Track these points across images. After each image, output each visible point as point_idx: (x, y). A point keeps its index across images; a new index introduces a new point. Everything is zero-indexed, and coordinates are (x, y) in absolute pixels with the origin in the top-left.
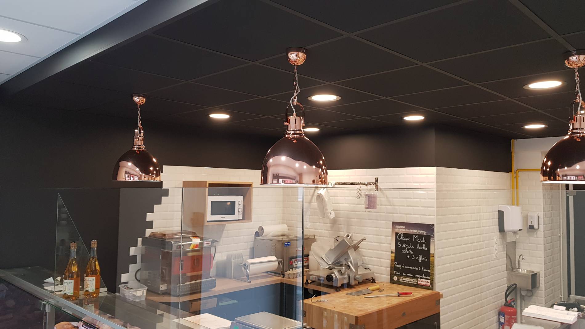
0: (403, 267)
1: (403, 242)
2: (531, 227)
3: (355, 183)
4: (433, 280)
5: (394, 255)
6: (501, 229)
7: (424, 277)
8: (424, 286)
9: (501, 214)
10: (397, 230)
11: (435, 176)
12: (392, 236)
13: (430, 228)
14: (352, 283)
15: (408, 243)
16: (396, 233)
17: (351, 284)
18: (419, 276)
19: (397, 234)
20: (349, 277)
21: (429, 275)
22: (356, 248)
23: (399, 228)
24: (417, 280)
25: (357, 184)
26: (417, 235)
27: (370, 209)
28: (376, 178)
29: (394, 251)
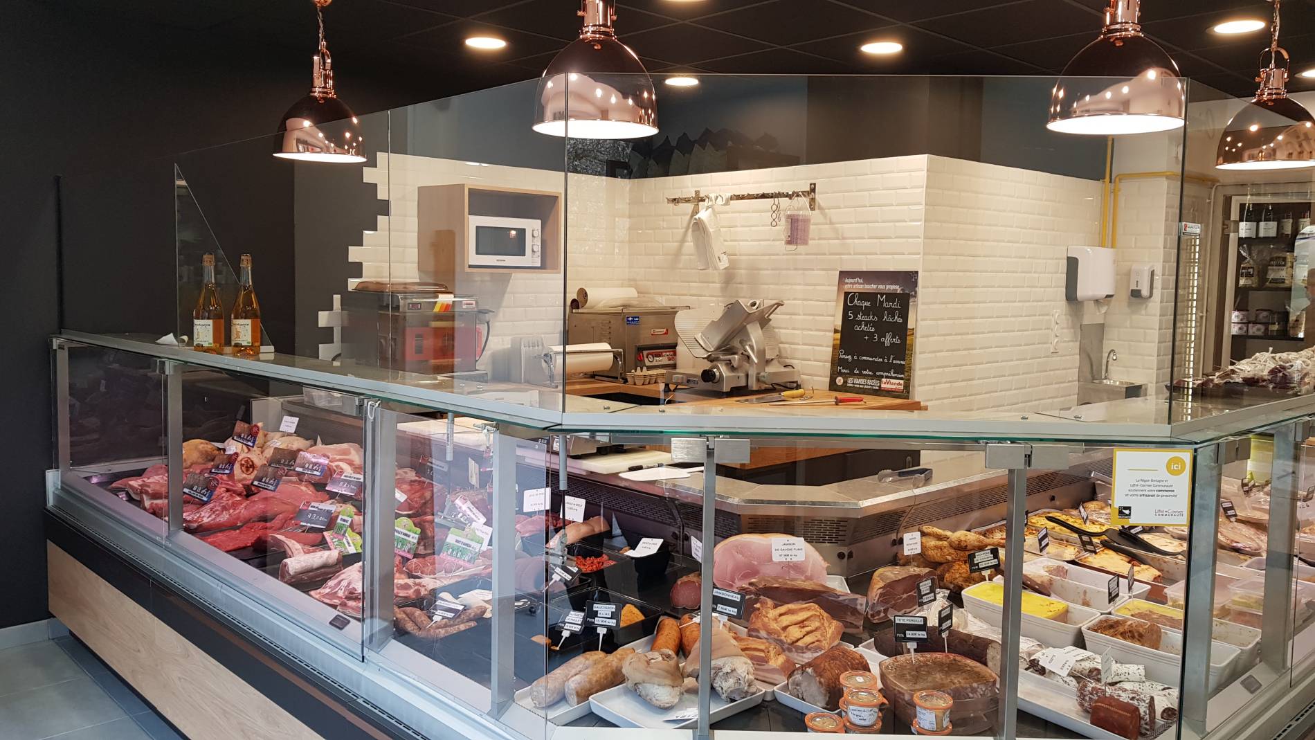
0: (855, 358)
1: (856, 310)
2: (1136, 294)
3: (768, 194)
4: (909, 380)
5: (838, 336)
6: (1071, 295)
7: (894, 375)
8: (893, 391)
9: (1072, 264)
10: (847, 288)
11: (924, 173)
12: (837, 301)
13: (909, 279)
14: (752, 387)
15: (866, 311)
16: (845, 293)
17: (750, 389)
18: (884, 374)
19: (847, 294)
20: (747, 376)
21: (904, 371)
22: (764, 321)
23: (851, 283)
24: (880, 381)
25: (772, 197)
26: (884, 294)
27: (797, 244)
28: (811, 184)
29: (840, 329)
